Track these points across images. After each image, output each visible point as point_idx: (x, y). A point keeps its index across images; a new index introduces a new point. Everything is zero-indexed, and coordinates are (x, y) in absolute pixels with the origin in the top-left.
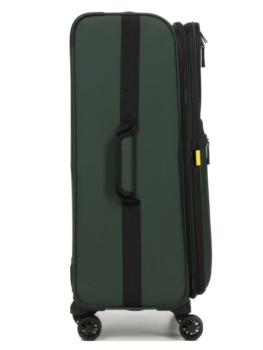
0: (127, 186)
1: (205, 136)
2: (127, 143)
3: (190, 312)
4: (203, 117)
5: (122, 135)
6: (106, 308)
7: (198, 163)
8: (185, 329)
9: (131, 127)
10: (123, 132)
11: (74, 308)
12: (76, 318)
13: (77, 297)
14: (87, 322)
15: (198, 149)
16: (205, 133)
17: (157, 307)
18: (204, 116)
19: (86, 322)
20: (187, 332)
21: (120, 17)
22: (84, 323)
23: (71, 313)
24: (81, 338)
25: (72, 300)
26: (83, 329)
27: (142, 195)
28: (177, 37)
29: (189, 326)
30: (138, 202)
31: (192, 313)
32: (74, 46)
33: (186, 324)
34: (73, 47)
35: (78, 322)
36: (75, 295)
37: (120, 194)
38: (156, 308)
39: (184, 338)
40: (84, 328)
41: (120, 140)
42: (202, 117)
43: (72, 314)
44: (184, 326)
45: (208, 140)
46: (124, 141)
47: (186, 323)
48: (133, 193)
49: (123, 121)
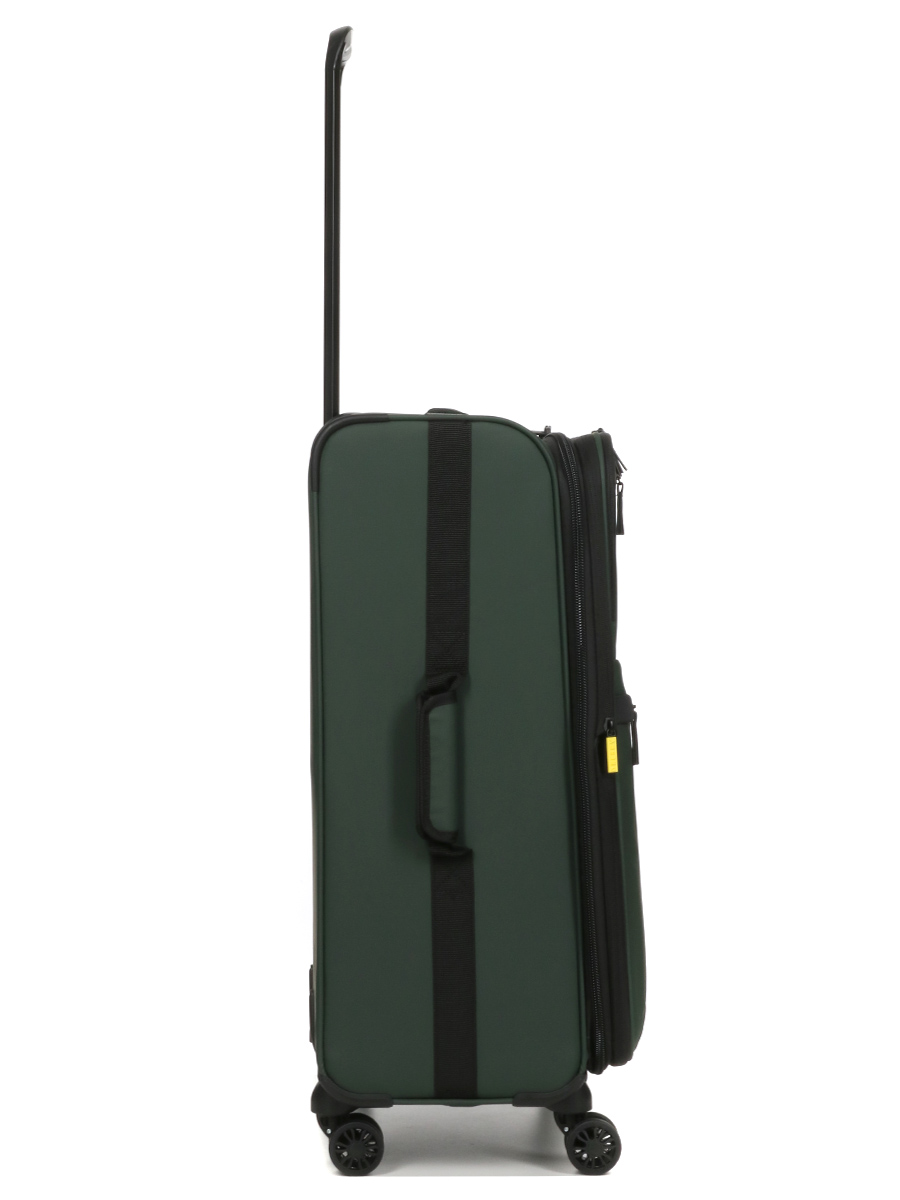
0: (442, 818)
1: (628, 699)
2: (441, 717)
3: (590, 1108)
4: (621, 655)
5: (431, 699)
6: (395, 1101)
7: (613, 766)
8: (578, 1151)
9: (451, 681)
10: (433, 691)
11: (321, 1101)
12: (323, 1123)
13: (328, 1074)
14: (353, 1131)
15: (612, 735)
16: (628, 692)
17: (513, 1097)
18: (623, 652)
19: (349, 1133)
20: (585, 1156)
21: (425, 425)
22: (346, 1135)
23: (313, 1110)
24: (335, 1169)
25: (314, 1081)
26: (343, 1148)
27: (477, 840)
28: (557, 471)
29: (589, 1142)
30: (468, 855)
31: (596, 1108)
32: (318, 491)
33: (580, 1138)
34: (315, 493)
35: (329, 1131)
36: (323, 1071)
37: (425, 836)
38: (511, 1100)
39: (575, 1169)
40: (344, 1146)
41: (427, 712)
42: (619, 657)
43: (314, 1115)
44: (578, 1144)
45: (635, 707)
46: (434, 715)
47: (582, 1135)
48: (458, 834)
49: (433, 665)
